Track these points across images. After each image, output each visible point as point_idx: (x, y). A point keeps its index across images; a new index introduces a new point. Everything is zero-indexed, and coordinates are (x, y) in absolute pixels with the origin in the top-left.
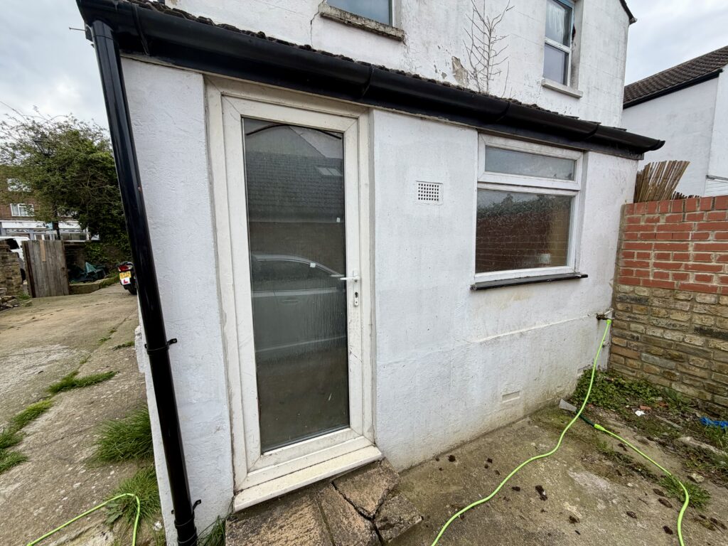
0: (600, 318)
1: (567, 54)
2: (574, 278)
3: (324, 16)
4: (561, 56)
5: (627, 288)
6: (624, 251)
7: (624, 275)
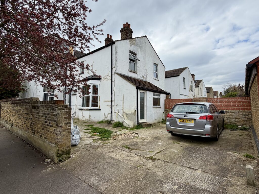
0: (163, 112)
1: (156, 73)
2: (161, 107)
3: (129, 71)
4: (155, 74)
5: (166, 109)
6: (165, 105)
7: (165, 108)
